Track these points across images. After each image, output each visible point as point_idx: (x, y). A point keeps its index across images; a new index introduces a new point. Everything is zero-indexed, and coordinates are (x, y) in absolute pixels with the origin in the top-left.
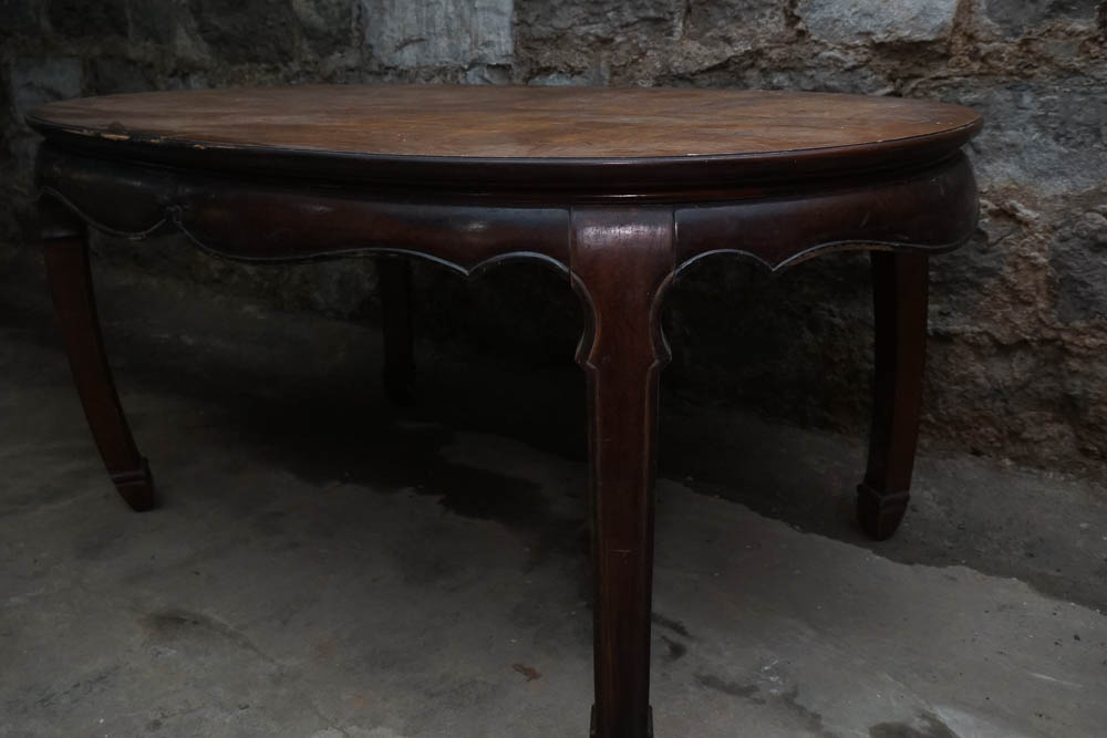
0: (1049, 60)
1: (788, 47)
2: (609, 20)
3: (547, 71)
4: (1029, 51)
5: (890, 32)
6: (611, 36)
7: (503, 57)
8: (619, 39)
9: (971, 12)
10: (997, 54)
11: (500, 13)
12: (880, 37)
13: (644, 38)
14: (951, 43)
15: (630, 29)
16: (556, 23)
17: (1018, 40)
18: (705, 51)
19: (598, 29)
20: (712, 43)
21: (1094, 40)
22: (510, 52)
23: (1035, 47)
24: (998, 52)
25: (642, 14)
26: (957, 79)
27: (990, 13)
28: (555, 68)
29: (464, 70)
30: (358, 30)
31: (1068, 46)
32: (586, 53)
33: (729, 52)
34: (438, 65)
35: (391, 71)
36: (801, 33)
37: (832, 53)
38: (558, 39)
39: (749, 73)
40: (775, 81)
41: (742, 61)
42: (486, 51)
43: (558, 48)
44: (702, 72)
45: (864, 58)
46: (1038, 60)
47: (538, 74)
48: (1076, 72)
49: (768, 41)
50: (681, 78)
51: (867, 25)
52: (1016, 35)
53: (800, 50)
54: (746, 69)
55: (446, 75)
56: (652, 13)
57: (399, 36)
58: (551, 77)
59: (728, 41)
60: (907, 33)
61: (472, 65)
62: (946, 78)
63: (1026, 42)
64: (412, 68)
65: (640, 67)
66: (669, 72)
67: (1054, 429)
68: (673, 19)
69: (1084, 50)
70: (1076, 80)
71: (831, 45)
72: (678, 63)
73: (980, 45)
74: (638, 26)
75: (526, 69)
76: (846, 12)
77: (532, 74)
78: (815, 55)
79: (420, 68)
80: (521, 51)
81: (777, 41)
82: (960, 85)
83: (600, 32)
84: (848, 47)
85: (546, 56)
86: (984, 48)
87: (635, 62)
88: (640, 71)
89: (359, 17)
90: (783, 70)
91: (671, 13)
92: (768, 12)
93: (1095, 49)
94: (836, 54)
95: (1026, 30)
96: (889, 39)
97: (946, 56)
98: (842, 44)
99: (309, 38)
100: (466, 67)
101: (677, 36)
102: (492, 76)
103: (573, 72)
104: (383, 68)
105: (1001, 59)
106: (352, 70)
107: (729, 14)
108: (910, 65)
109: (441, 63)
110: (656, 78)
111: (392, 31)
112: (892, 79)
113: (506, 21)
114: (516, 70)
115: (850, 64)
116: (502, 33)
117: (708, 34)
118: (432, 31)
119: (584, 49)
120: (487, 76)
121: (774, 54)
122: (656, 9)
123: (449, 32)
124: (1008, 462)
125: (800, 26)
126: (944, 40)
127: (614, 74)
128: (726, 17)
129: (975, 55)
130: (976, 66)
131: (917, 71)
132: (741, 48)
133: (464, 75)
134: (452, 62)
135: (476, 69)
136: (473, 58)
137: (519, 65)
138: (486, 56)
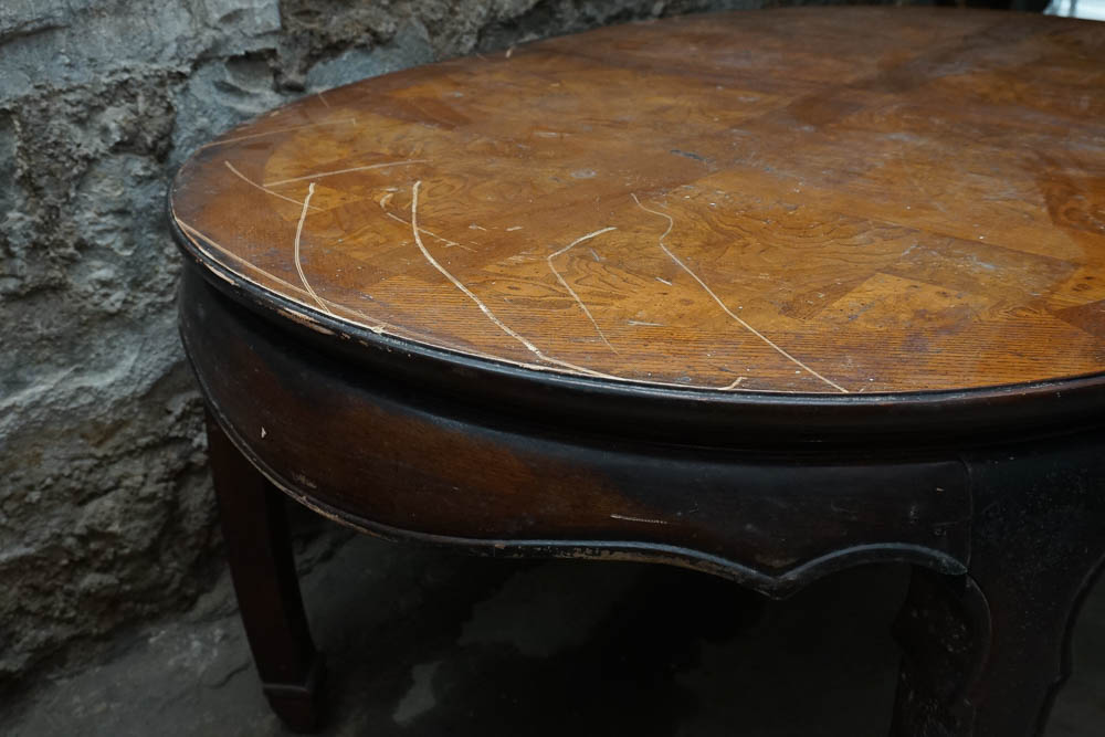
3: (339, 47)
7: (258, 36)
22: (276, 24)
28: (350, 42)
29: (182, 76)
34: (104, 79)
42: (228, 31)
47: (321, 56)
50: (512, 24)
55: (133, 98)
61: (197, 65)
64: (27, 99)
65: (460, 17)
66: (494, 18)
72: (505, 7)
75: (301, 52)
77: (312, 59)
79: (51, 95)
80: (292, 21)
85: (337, 23)
88: (463, 23)
100: (186, 69)
103: (378, 40)
109: (112, 73)
114: (284, 56)
120: (229, 79)
127: (433, 34)
133: (177, 89)
134: (142, 68)
135: (205, 70)
136: (201, 48)
137: (289, 46)
138: (228, 39)
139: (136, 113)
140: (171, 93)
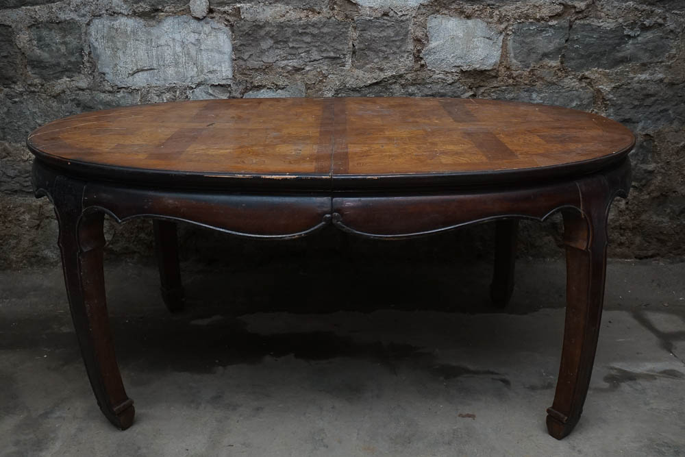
0: (542, 79)
1: (416, 73)
2: (302, 57)
3: (259, 87)
4: (533, 75)
5: (470, 66)
6: (303, 67)
7: (224, 79)
8: (307, 68)
9: (507, 57)
10: (520, 76)
11: (220, 52)
12: (465, 68)
13: (326, 68)
14: (498, 71)
15: (315, 62)
16: (265, 59)
17: (529, 70)
18: (368, 75)
19: (294, 63)
20: (372, 70)
21: (559, 70)
22: (230, 76)
23: (535, 72)
24: (521, 75)
25: (325, 55)
26: (504, 88)
27: (515, 57)
28: (265, 86)
29: (192, 88)
30: (88, 62)
31: (550, 72)
32: (286, 76)
33: (382, 76)
34: (167, 85)
35: (122, 91)
36: (422, 66)
37: (439, 76)
38: (267, 69)
39: (393, 86)
40: (410, 90)
41: (389, 80)
42: (210, 76)
43: (265, 74)
44: (366, 87)
45: (457, 78)
46: (538, 78)
47: (251, 90)
48: (554, 84)
49: (406, 70)
50: (354, 90)
51: (459, 62)
52: (528, 67)
53: (422, 74)
54: (391, 84)
55: (175, 92)
56: (332, 54)
57: (131, 67)
58: (262, 91)
59: (381, 70)
60: (478, 66)
61: (199, 85)
62: (498, 87)
63: (532, 70)
64: (144, 87)
65: (325, 84)
66: (346, 87)
67: (546, 239)
68: (345, 58)
69: (556, 74)
70: (554, 87)
71: (438, 72)
72: (351, 83)
73: (513, 72)
74: (321, 61)
75: (242, 87)
76: (448, 56)
77: (246, 90)
78: (431, 77)
79: (151, 87)
80: (238, 76)
81: (410, 70)
82: (506, 90)
83: (296, 65)
84: (447, 73)
85: (258, 79)
86: (515, 74)
87: (320, 81)
88: (325, 86)
89: (90, 53)
90: (413, 85)
91: (344, 55)
92: (406, 55)
93: (560, 74)
94: (441, 76)
95: (532, 65)
96: (469, 69)
97: (496, 77)
98: (444, 71)
99: (33, 67)
100: (194, 86)
101: (348, 67)
102: (214, 91)
103: (278, 87)
104: (115, 88)
105: (521, 78)
106: (83, 90)
107: (381, 55)
108: (478, 81)
109: (170, 84)
110: (336, 91)
111: (126, 63)
112: (470, 88)
113: (226, 57)
114: (234, 87)
115: (451, 82)
116: (223, 65)
117: (368, 66)
118: (161, 63)
119: (285, 74)
120: (210, 91)
121: (408, 76)
122: (334, 52)
123: (177, 64)
124: (531, 258)
125: (423, 62)
126: (495, 69)
127: (308, 89)
128: (379, 57)
129: (510, 77)
130: (511, 81)
131: (482, 84)
132: (389, 74)
133: (191, 91)
134: (180, 83)
135: (202, 87)
136: (199, 80)
137: (236, 84)
138: (210, 79)
139: (175, 96)
140: (189, 92)
